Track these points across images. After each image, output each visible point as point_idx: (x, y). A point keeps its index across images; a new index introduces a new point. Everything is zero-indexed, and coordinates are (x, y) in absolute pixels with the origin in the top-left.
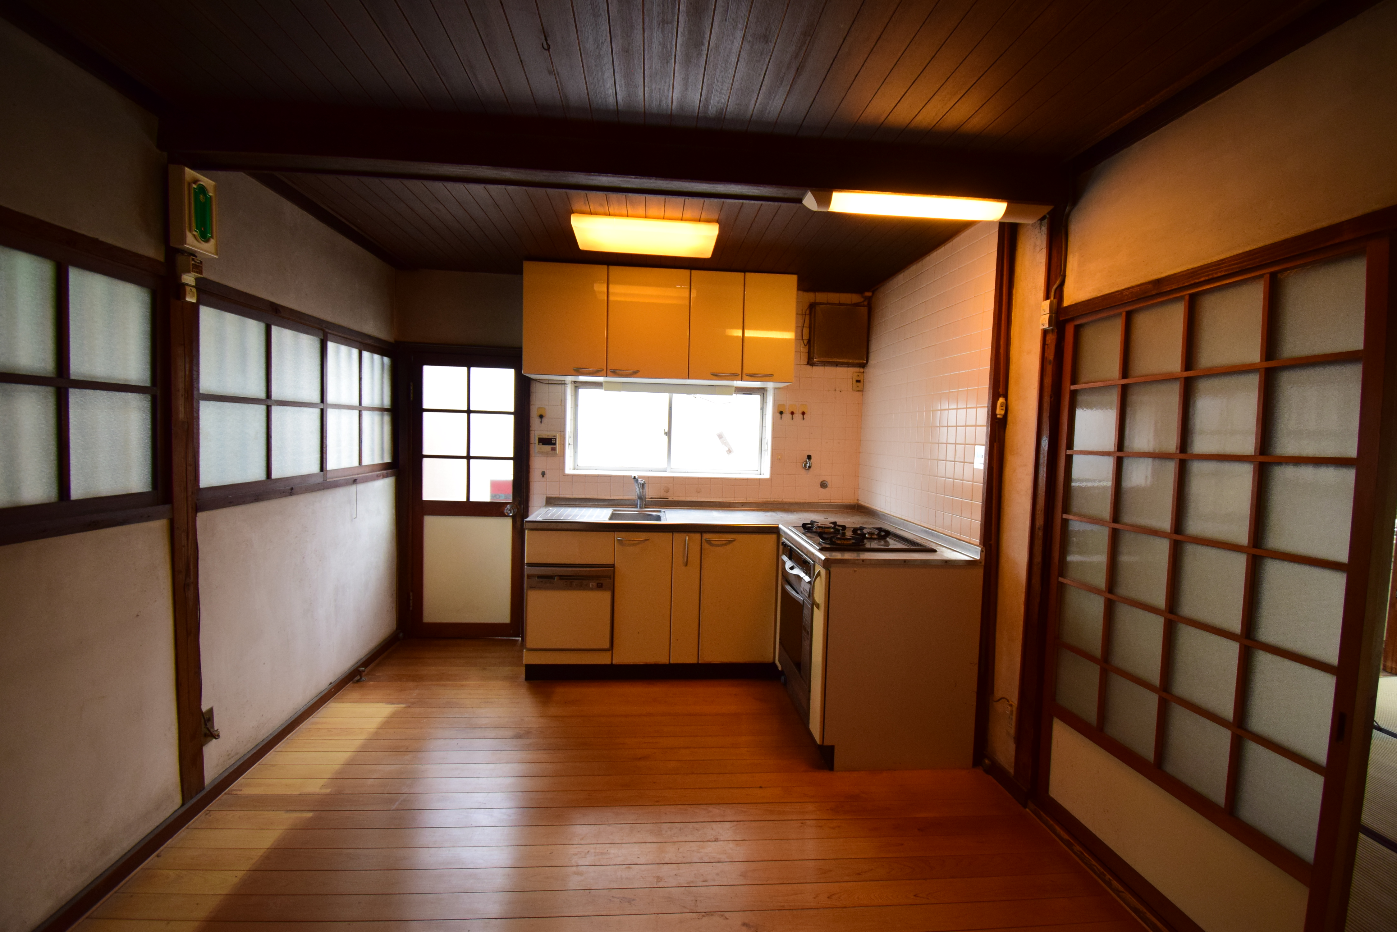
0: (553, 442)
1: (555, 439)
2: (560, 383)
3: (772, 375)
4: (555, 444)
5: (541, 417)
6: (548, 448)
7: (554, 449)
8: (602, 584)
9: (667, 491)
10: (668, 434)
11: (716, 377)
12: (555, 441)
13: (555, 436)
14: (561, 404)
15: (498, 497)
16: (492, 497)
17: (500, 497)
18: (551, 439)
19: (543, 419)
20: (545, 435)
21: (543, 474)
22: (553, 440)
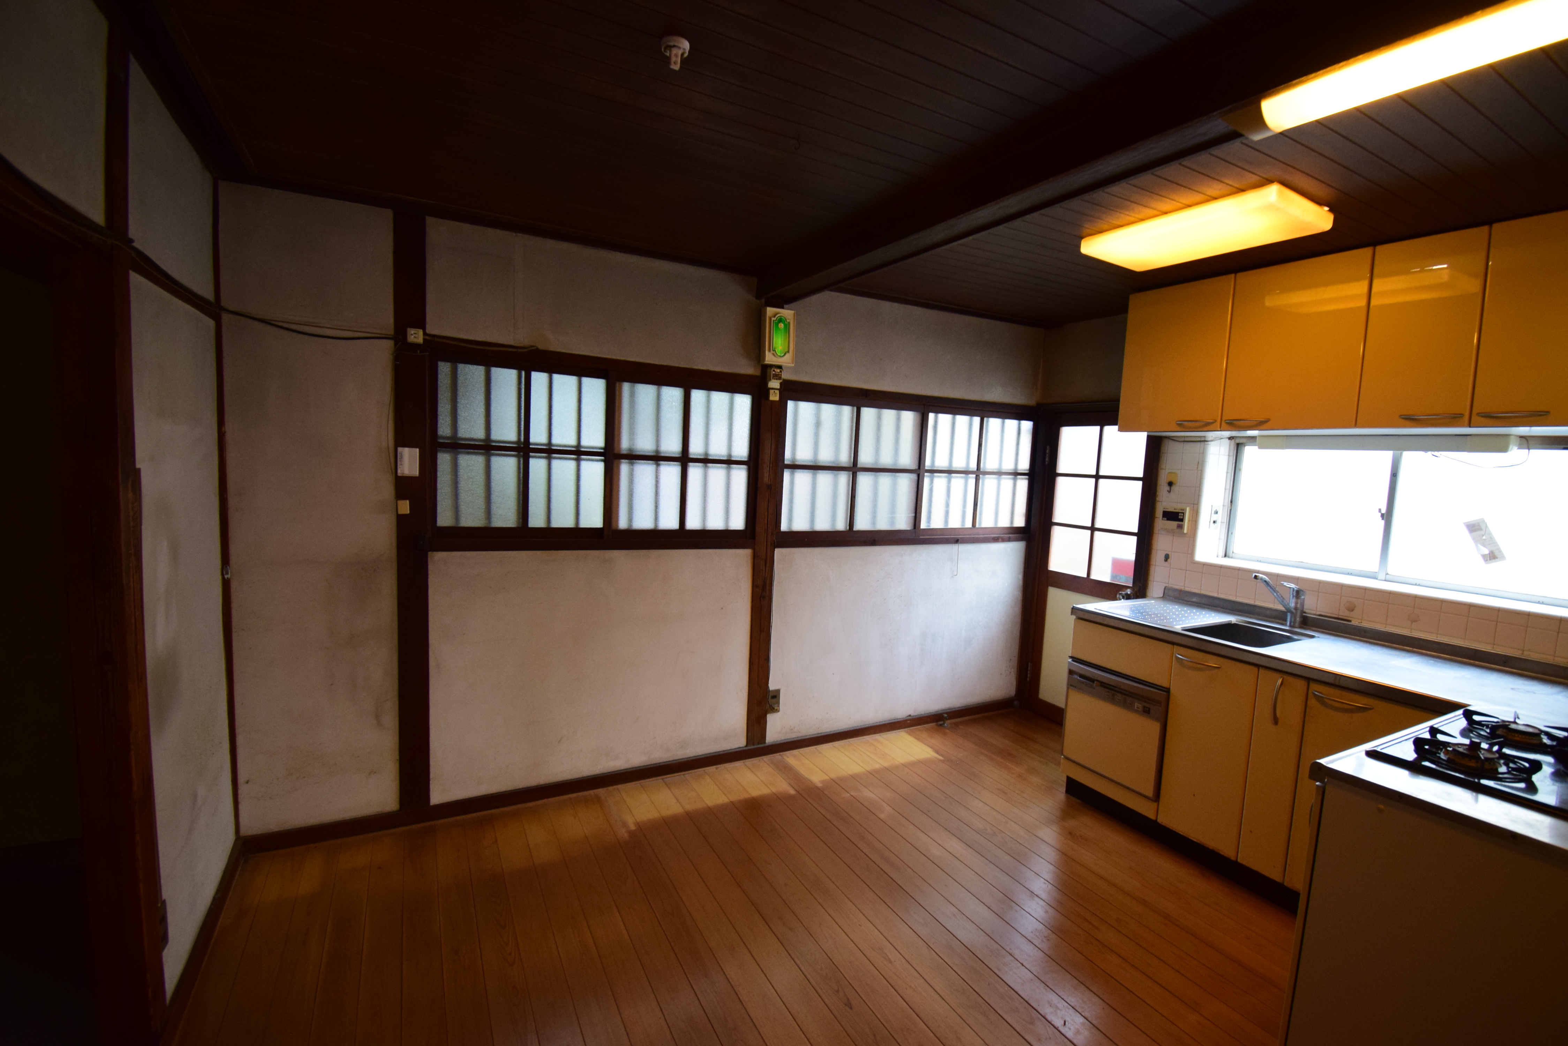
0: (1180, 517)
1: (1183, 513)
2: (1199, 439)
3: (1547, 413)
4: (1182, 520)
5: (1170, 484)
6: (1174, 524)
7: (1181, 527)
8: (1149, 709)
9: (1351, 609)
10: (1387, 517)
11: (1407, 422)
12: (1183, 516)
13: (1183, 510)
14: (1197, 468)
15: (1118, 578)
16: (1113, 577)
17: (1120, 579)
18: (1178, 513)
19: (1174, 488)
20: (1171, 509)
21: (1167, 558)
22: (1180, 514)
